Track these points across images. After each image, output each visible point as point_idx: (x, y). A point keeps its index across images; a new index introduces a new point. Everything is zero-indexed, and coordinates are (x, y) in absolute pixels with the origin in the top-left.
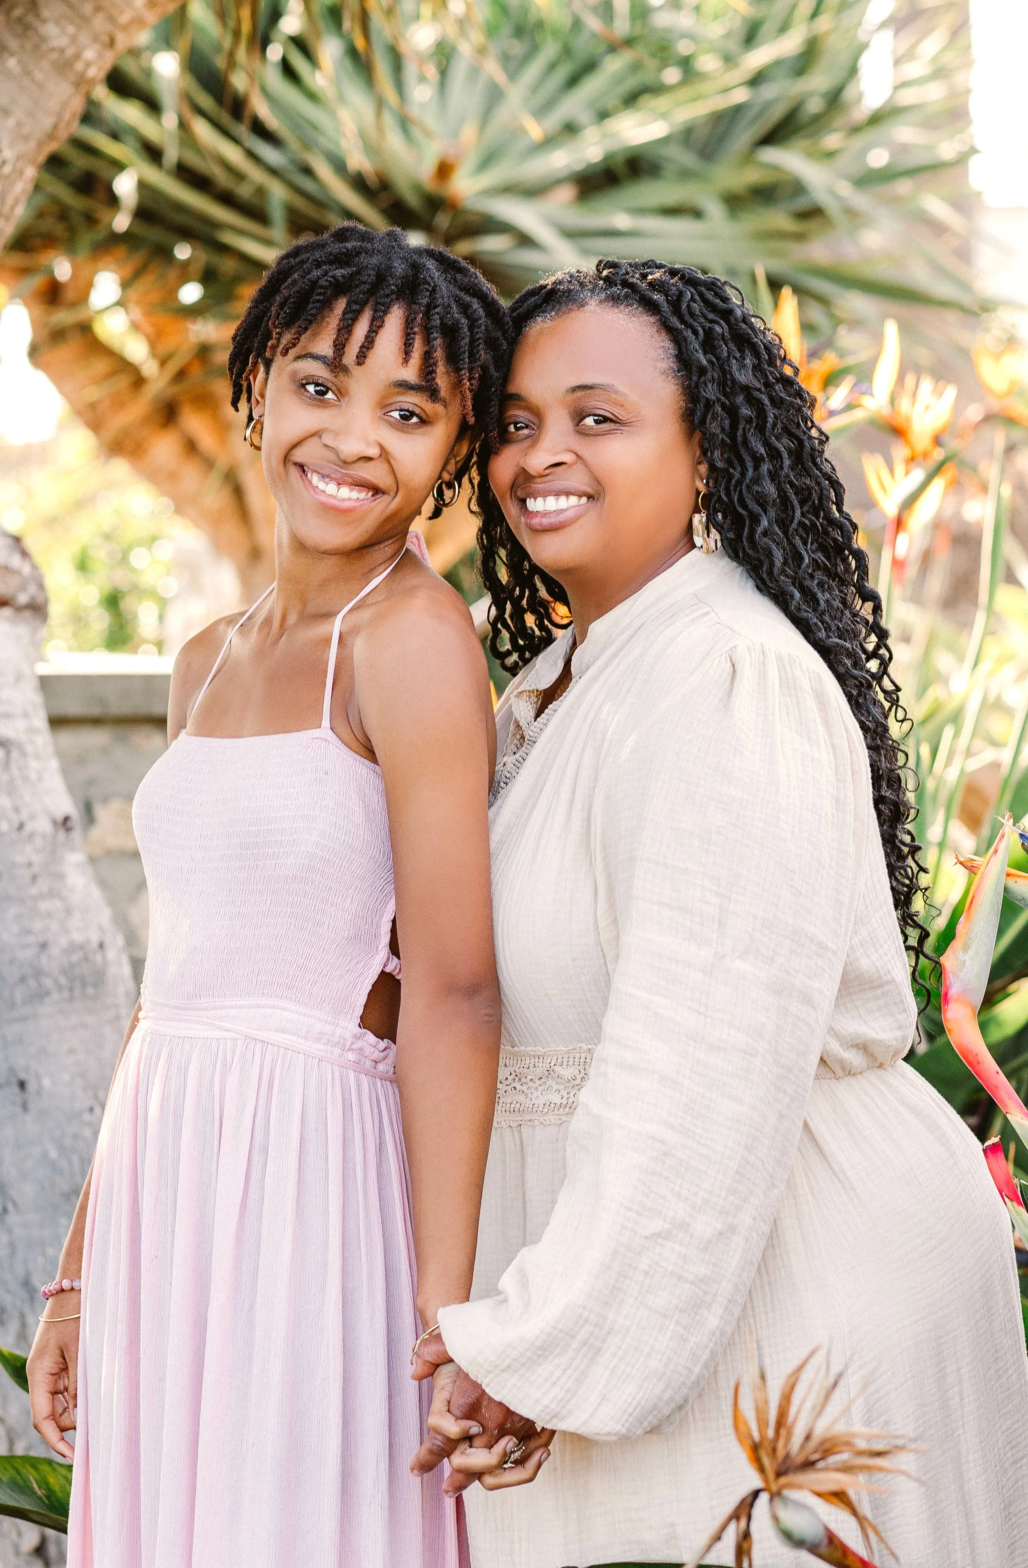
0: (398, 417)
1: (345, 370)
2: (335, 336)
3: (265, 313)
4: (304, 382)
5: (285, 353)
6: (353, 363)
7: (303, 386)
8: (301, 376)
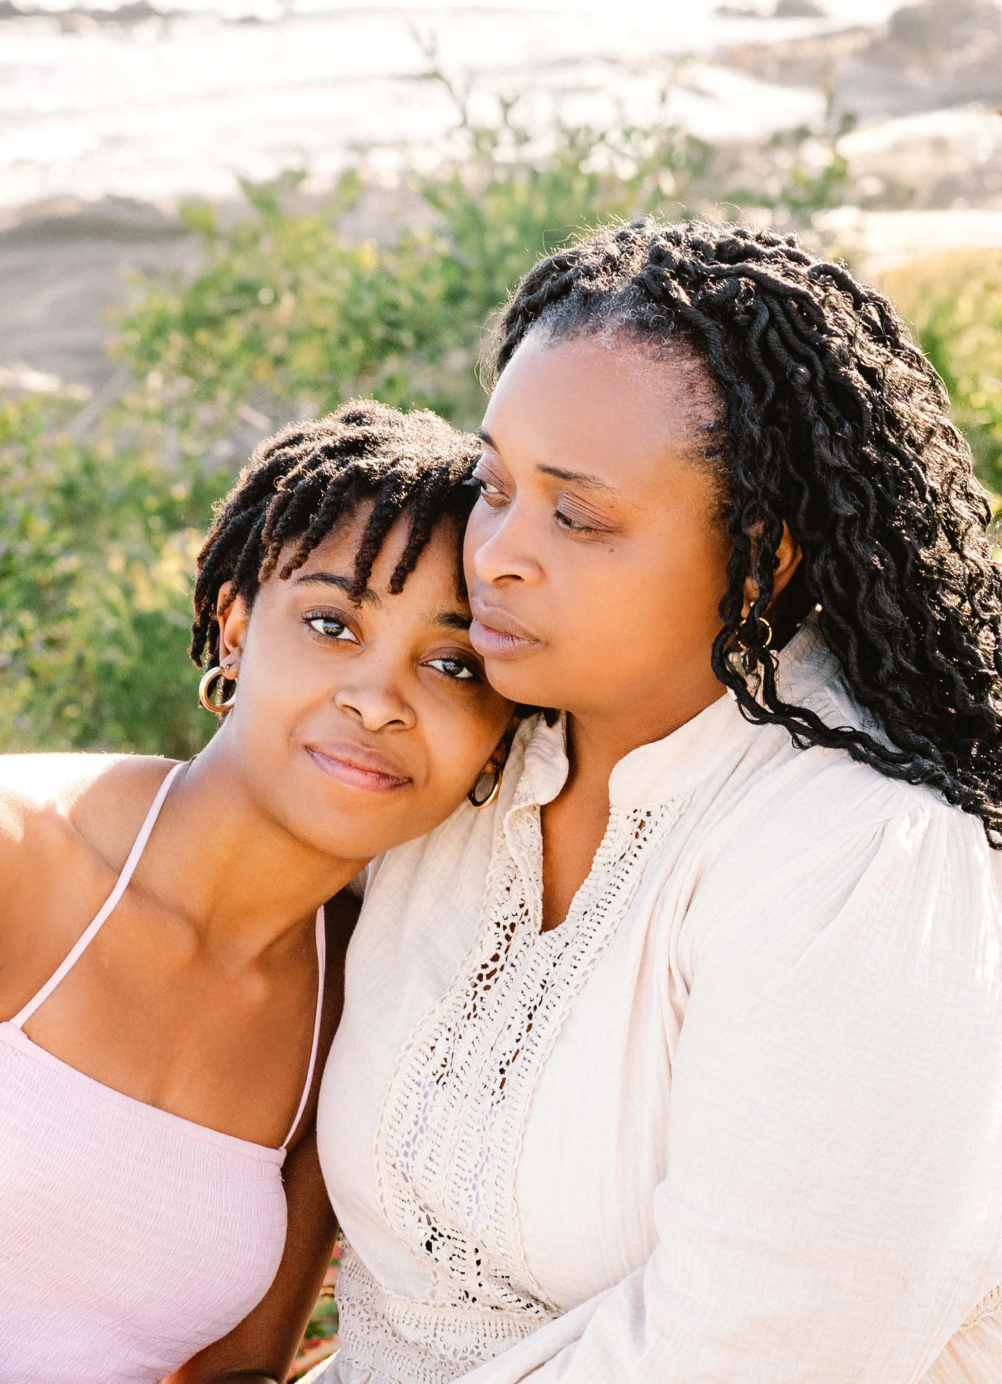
0: (442, 669)
1: (373, 597)
2: (359, 550)
3: (250, 520)
4: (310, 615)
5: (286, 574)
6: (385, 591)
7: (309, 621)
8: (306, 606)
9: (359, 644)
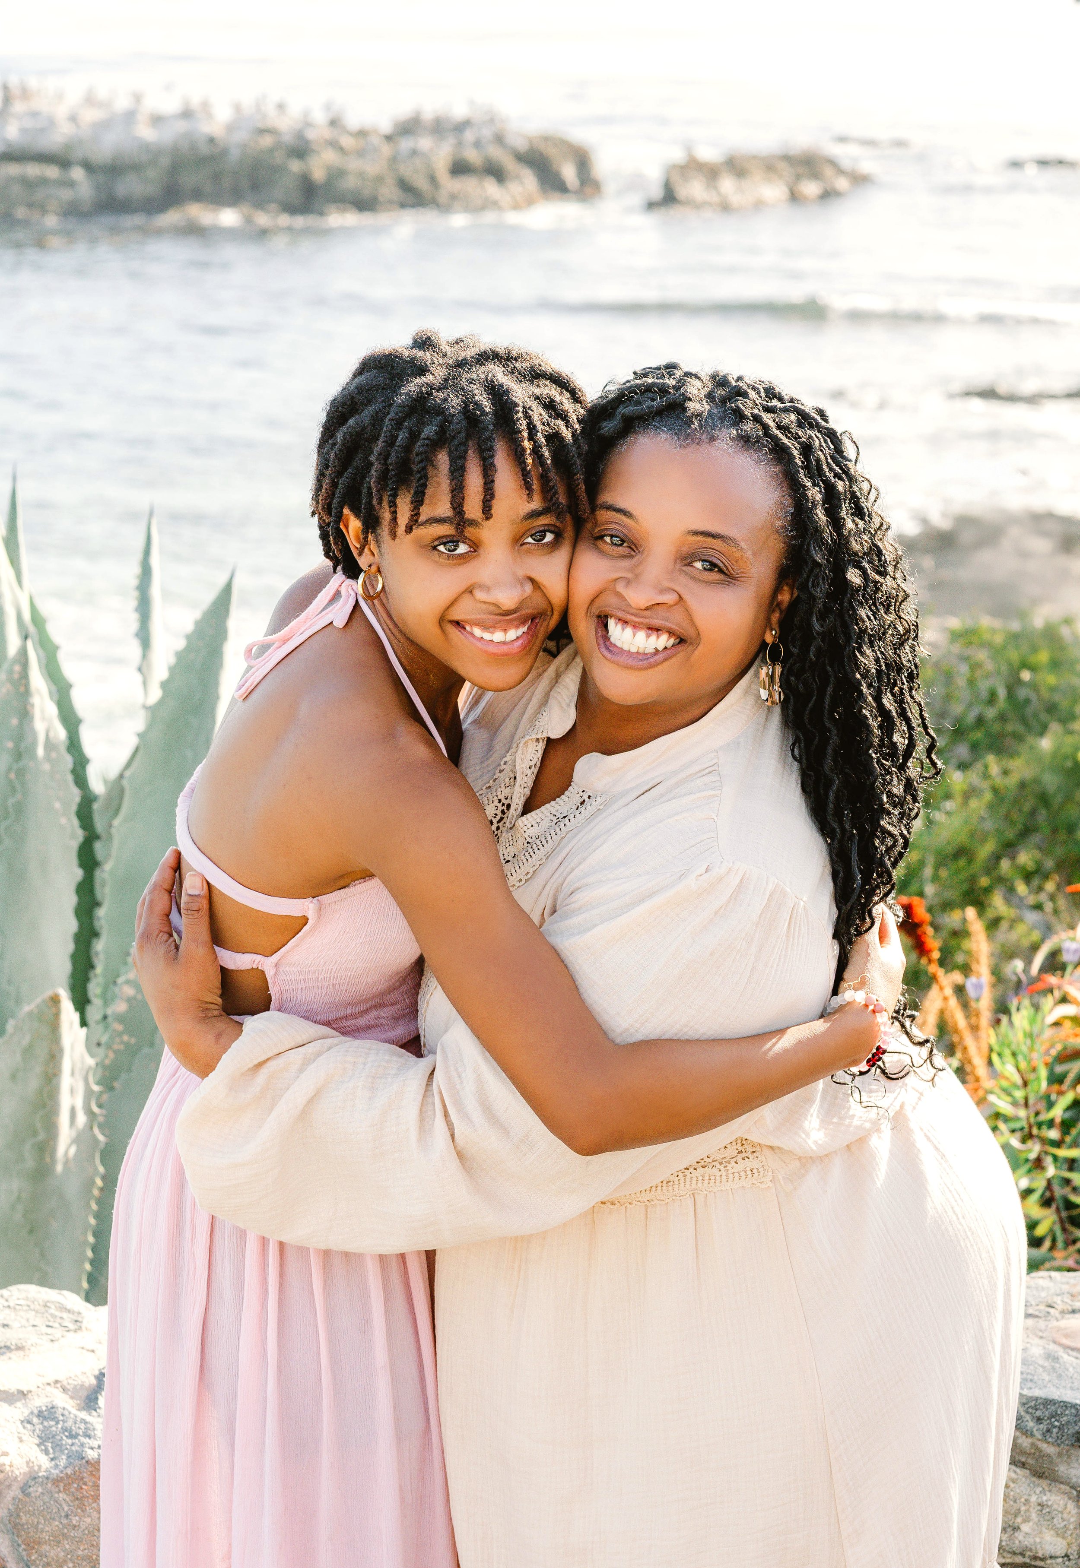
0: (533, 542)
1: (473, 524)
4: (433, 543)
7: (435, 548)
9: (475, 551)
